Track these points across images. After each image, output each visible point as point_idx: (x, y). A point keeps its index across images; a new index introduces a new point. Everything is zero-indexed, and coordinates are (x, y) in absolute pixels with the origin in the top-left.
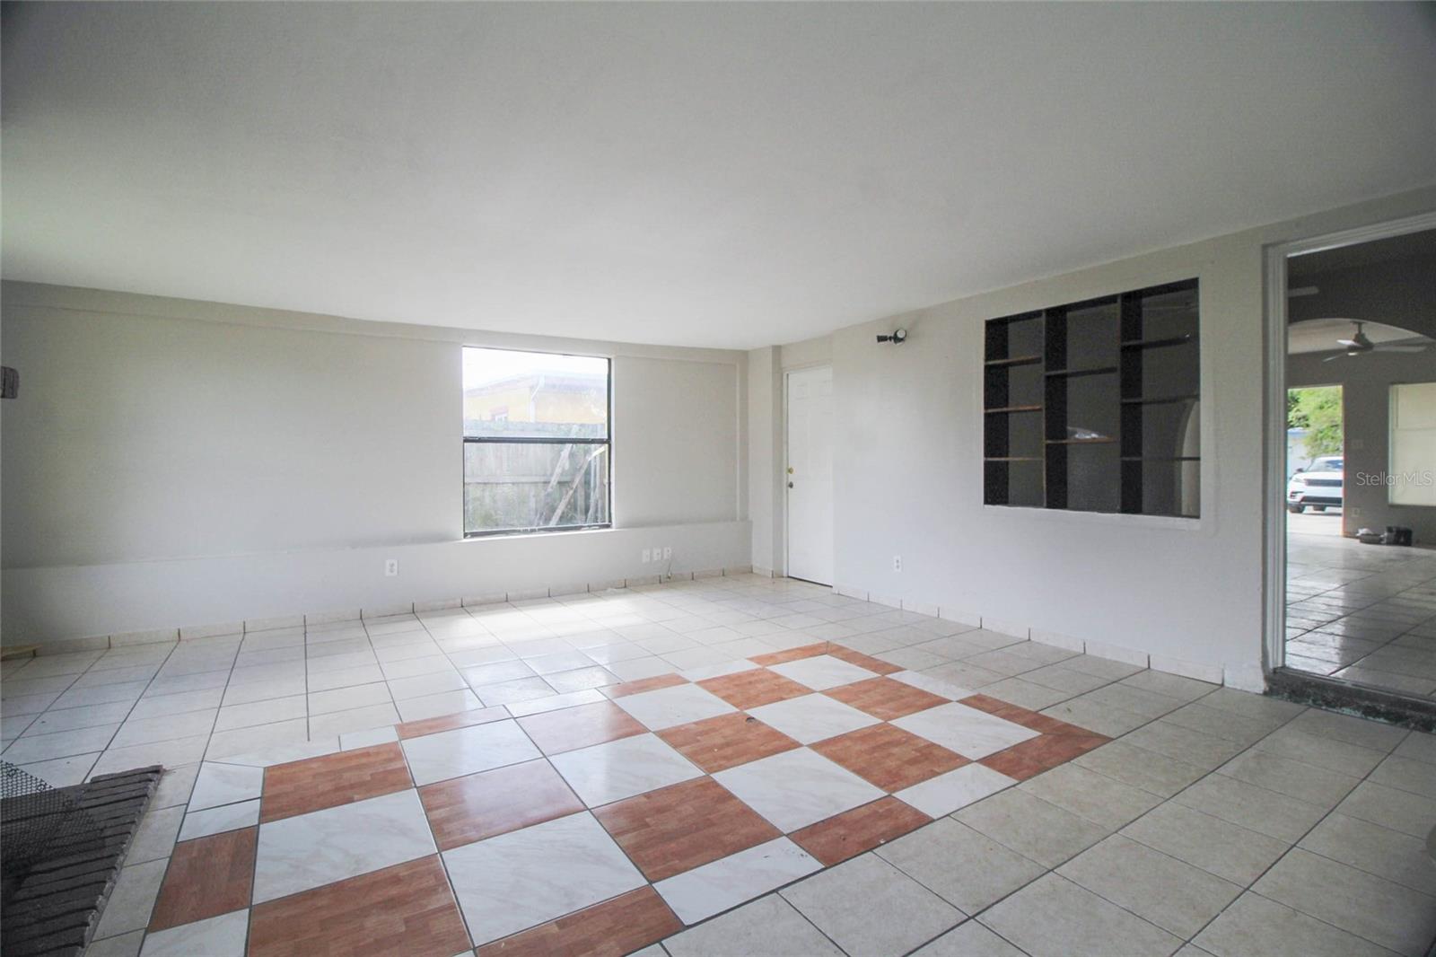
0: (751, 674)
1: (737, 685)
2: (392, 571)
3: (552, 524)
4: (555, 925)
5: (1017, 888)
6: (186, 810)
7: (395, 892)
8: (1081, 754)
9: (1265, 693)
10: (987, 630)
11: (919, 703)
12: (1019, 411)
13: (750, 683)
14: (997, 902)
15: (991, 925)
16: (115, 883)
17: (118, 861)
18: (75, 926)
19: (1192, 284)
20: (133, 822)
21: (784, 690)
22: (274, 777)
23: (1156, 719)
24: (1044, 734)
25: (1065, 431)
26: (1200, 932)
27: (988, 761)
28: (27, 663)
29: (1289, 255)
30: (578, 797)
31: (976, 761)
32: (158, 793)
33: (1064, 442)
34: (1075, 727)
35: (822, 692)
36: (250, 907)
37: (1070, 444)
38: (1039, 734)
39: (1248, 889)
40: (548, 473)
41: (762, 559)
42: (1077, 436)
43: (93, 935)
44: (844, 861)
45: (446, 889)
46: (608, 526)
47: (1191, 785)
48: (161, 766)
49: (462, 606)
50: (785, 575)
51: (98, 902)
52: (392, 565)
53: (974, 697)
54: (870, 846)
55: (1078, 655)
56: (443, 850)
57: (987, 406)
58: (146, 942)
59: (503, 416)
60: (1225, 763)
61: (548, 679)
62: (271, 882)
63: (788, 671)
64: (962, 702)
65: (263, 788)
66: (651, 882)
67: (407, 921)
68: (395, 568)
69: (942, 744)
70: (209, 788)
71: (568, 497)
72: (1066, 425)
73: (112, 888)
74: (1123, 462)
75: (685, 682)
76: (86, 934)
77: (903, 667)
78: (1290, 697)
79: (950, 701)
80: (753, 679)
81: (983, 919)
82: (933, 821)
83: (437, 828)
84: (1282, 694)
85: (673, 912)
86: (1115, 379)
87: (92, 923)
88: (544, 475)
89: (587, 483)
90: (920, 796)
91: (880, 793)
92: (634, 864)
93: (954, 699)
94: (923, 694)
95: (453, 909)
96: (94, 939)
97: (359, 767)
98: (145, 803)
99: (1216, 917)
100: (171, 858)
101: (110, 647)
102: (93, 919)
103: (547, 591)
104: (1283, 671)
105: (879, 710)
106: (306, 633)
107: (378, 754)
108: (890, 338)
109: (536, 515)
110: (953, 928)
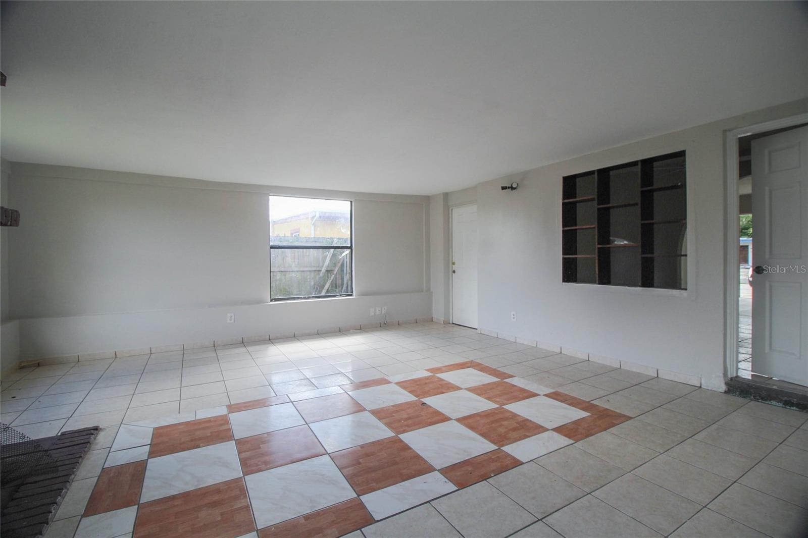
0: (427, 378)
1: (418, 385)
2: (231, 320)
3: (323, 294)
4: (303, 518)
5: (568, 503)
6: (110, 450)
7: (216, 498)
8: (613, 426)
9: (726, 392)
10: (564, 354)
11: (521, 396)
12: (583, 229)
13: (426, 383)
14: (556, 511)
15: (552, 525)
16: (68, 490)
17: (71, 478)
18: (44, 513)
19: (682, 154)
20: (81, 457)
21: (445, 388)
22: (158, 433)
23: (659, 407)
24: (593, 414)
25: (610, 240)
26: (674, 531)
27: (558, 430)
28: (34, 370)
29: (739, 136)
30: (323, 446)
31: (552, 430)
32: (97, 441)
33: (608, 246)
34: (611, 411)
35: (466, 389)
36: (139, 504)
37: (612, 247)
38: (590, 414)
39: (705, 507)
40: (321, 264)
41: (438, 314)
42: (616, 243)
43: (54, 517)
44: (469, 486)
45: (245, 497)
46: (351, 295)
47: (676, 445)
48: (99, 426)
49: (270, 340)
50: (451, 322)
51: (58, 500)
52: (231, 317)
53: (553, 393)
54: (485, 477)
55: (617, 369)
56: (246, 475)
57: (564, 226)
58: (81, 523)
59: (297, 234)
60: (698, 433)
61: (313, 381)
62: (151, 492)
63: (448, 377)
64: (546, 395)
65: (152, 439)
66: (359, 496)
67: (222, 514)
68: (233, 318)
69: (532, 420)
70: (124, 438)
71: (332, 278)
72: (609, 236)
73: (66, 493)
74: (643, 258)
75: (389, 382)
76: (50, 517)
77: (514, 375)
78: (740, 394)
79: (539, 395)
80: (427, 381)
81: (547, 521)
82: (523, 464)
83: (244, 463)
84: (735, 392)
85: (369, 512)
86: (638, 210)
87: (53, 511)
88: (318, 267)
89: (342, 271)
90: (517, 450)
91: (493, 447)
92: (350, 485)
93: (541, 393)
94: (522, 390)
95: (248, 508)
96: (54, 520)
97: (204, 428)
98: (88, 446)
99: (685, 522)
100: (99, 476)
101: (78, 361)
102: (54, 509)
103: (317, 331)
104: (736, 379)
105: (498, 400)
106: (183, 354)
107: (215, 421)
108: (509, 188)
109: (314, 288)
110: (529, 526)
